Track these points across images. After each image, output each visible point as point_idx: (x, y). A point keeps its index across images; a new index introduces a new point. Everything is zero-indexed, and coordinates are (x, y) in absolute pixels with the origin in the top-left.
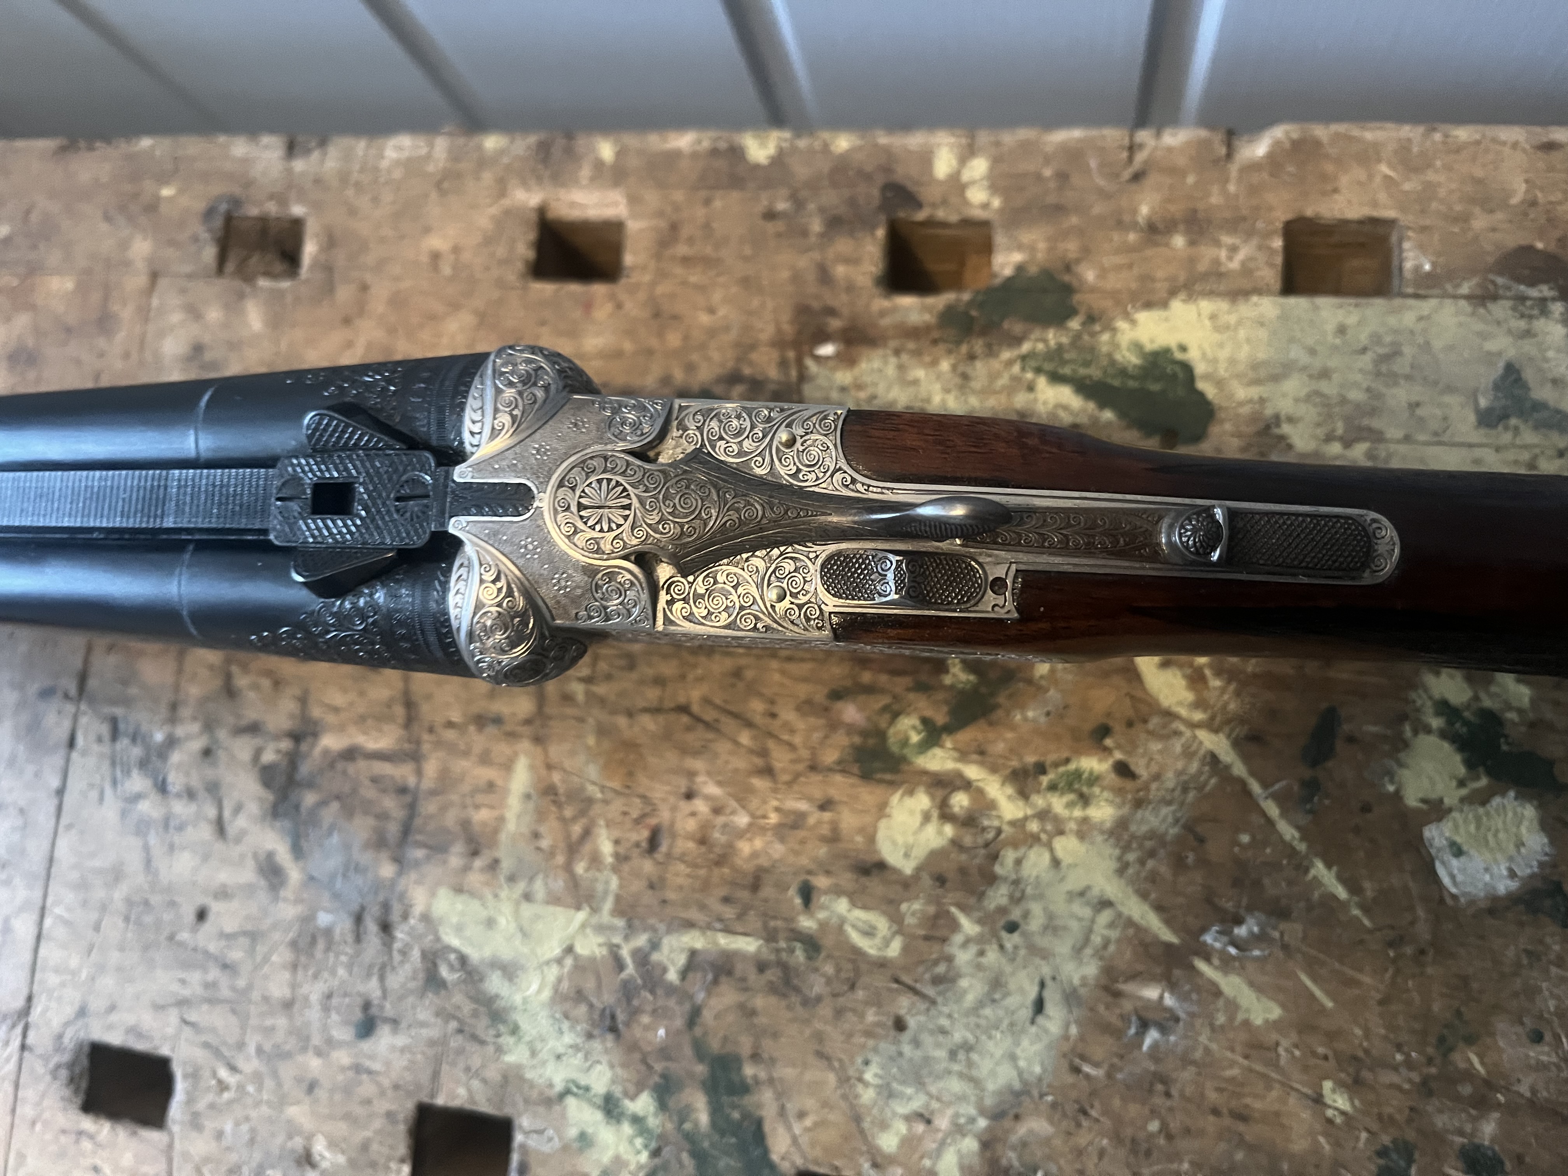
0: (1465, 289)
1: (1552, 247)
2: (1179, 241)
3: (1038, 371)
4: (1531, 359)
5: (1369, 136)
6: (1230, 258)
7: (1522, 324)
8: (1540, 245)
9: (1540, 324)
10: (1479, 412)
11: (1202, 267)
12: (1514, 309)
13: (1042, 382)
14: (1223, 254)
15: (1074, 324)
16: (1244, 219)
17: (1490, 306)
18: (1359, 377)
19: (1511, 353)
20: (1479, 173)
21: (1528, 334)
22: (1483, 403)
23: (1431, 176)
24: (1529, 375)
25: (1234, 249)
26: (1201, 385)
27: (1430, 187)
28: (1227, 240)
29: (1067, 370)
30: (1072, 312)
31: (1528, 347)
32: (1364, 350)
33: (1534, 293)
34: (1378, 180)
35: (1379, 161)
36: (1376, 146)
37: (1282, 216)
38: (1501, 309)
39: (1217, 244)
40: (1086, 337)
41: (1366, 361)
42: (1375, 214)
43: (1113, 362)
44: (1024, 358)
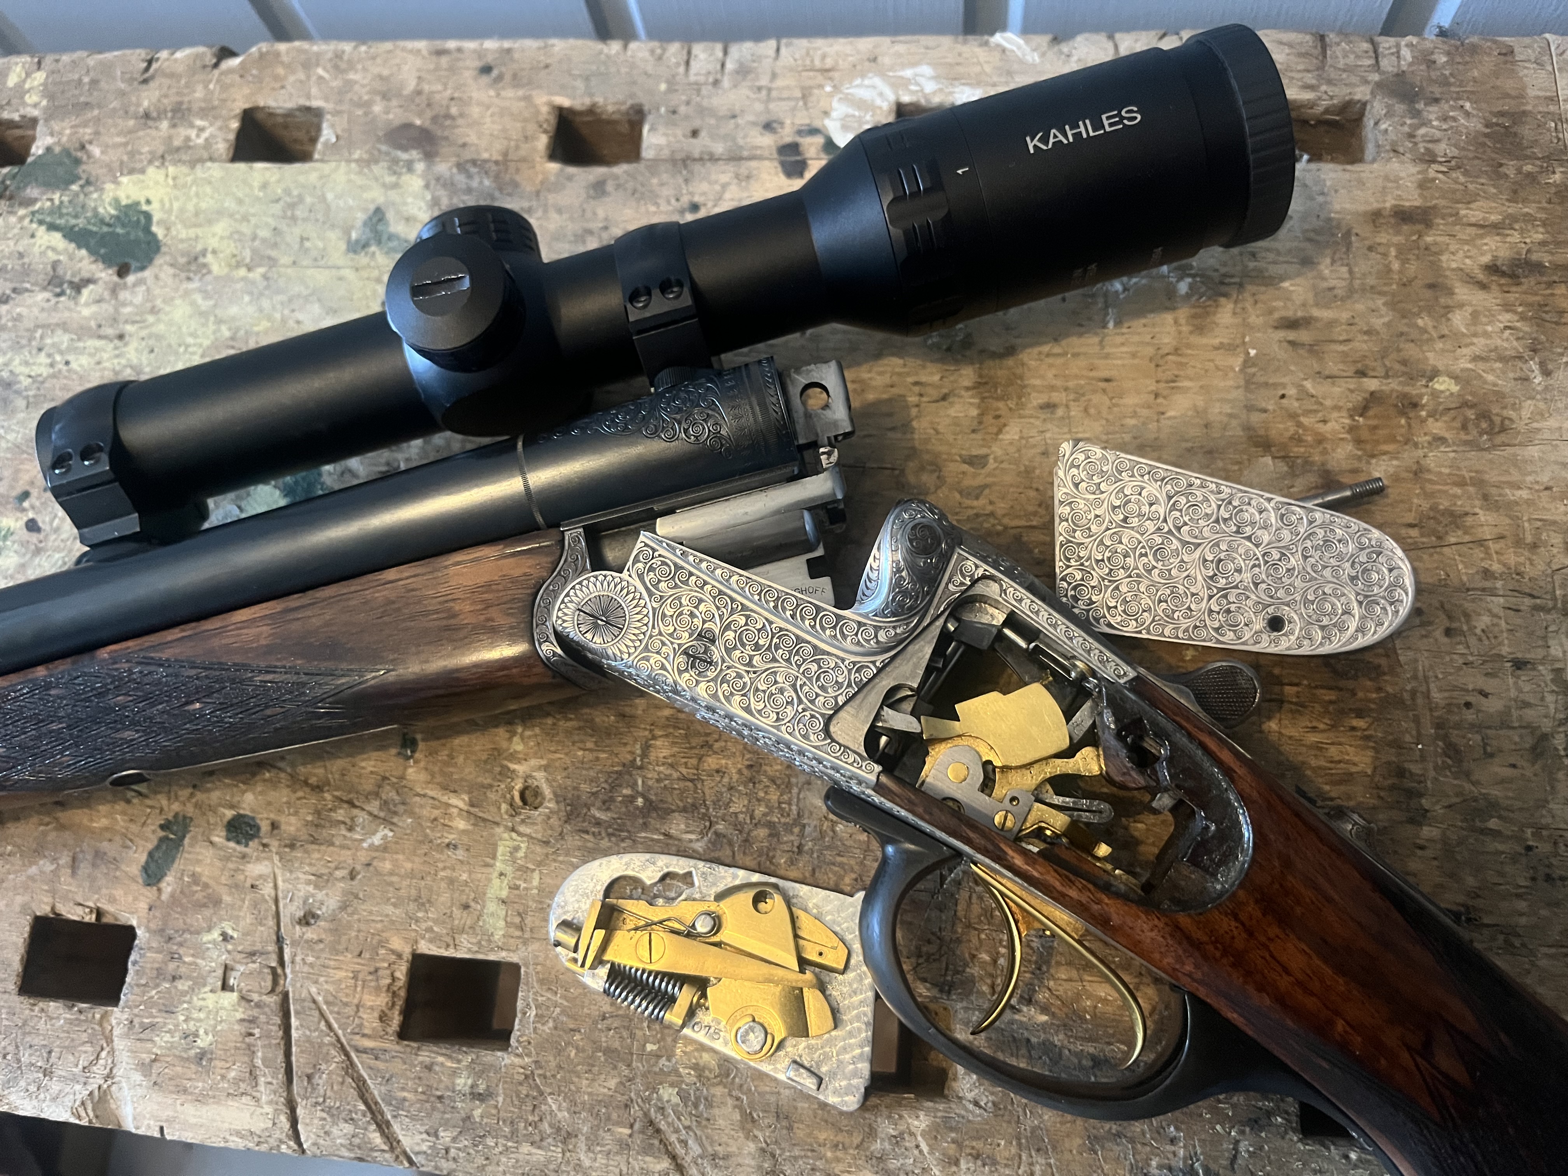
0: (356, 155)
1: (427, 124)
2: (164, 125)
3: (41, 222)
4: (393, 204)
5: (315, 48)
6: (198, 136)
7: (393, 179)
8: (418, 122)
9: (406, 178)
10: (349, 242)
11: (177, 143)
12: (389, 168)
13: (42, 230)
14: (193, 133)
15: (75, 187)
16: (214, 108)
17: (373, 167)
18: (270, 220)
19: (381, 201)
20: (386, 72)
21: (395, 186)
22: (354, 235)
23: (352, 76)
24: (390, 215)
25: (202, 130)
26: (154, 229)
27: (350, 84)
28: (199, 123)
29: (61, 222)
30: (75, 179)
31: (393, 195)
32: (277, 201)
33: (404, 156)
34: (314, 78)
35: (318, 65)
36: (318, 55)
37: (241, 105)
38: (379, 169)
39: (192, 126)
40: (82, 196)
41: (277, 208)
42: (308, 104)
43: (96, 214)
44: (33, 213)
